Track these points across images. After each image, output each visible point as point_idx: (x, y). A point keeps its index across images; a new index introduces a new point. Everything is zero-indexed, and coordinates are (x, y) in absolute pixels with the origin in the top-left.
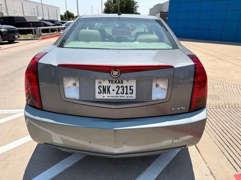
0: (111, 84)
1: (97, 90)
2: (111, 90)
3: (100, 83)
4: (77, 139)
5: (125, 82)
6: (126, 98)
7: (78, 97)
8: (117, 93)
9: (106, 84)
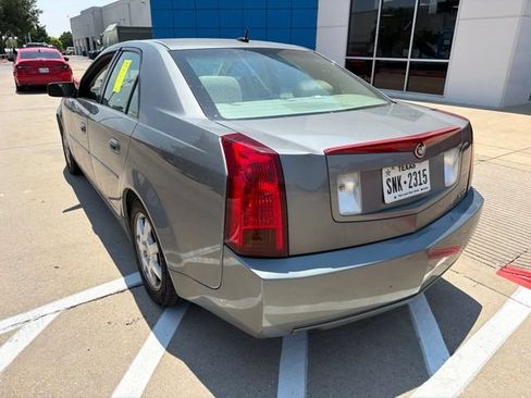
0: (401, 173)
1: (386, 188)
2: (402, 182)
3: (388, 173)
4: (370, 296)
5: (417, 165)
6: (420, 192)
7: (359, 210)
8: (410, 187)
9: (395, 173)
